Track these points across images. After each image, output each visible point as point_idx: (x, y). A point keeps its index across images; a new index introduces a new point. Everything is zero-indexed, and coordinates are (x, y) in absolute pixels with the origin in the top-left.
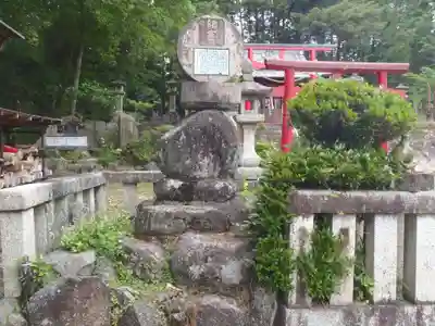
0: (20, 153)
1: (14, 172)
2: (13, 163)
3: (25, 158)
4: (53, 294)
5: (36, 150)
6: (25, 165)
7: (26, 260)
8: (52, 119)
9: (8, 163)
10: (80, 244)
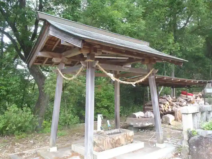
0: (194, 96)
1: (192, 104)
2: (191, 100)
3: (196, 98)
4: (196, 139)
5: (201, 95)
6: (196, 101)
7: (190, 129)
8: (207, 81)
9: (189, 100)
10: (208, 128)
